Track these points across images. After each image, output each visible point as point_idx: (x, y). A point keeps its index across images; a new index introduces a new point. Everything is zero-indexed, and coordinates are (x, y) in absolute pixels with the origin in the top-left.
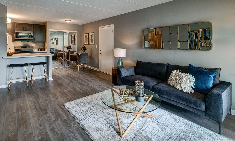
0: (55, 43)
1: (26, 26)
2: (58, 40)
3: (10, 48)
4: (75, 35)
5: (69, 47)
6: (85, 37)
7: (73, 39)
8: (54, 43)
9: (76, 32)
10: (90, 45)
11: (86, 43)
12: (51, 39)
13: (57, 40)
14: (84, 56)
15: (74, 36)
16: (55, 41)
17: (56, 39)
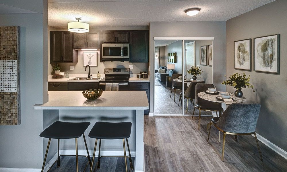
0: (173, 60)
1: (119, 36)
2: (177, 55)
3: (99, 72)
4: (207, 47)
5: (195, 70)
6: (236, 48)
7: (204, 53)
8: (171, 60)
9: (212, 38)
10: (257, 71)
11: (241, 64)
12: (168, 54)
13: (175, 55)
14: (246, 112)
15: (205, 48)
16: (172, 58)
17: (174, 53)
